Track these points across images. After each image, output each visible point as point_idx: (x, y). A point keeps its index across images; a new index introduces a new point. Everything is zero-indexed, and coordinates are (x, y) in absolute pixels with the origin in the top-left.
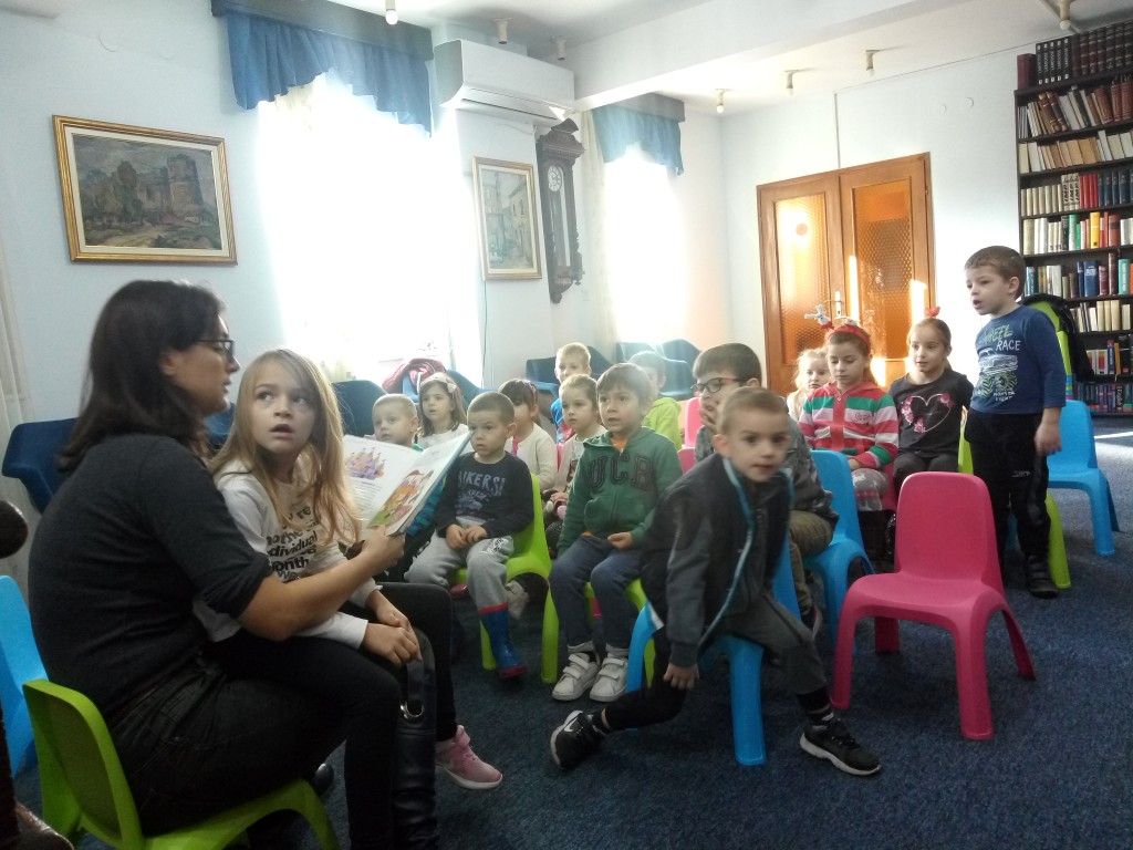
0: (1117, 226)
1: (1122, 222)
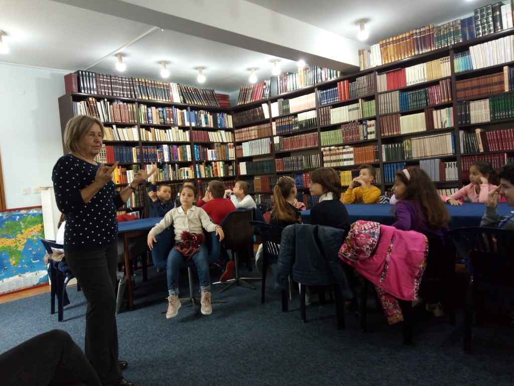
0: (125, 174)
1: (127, 171)
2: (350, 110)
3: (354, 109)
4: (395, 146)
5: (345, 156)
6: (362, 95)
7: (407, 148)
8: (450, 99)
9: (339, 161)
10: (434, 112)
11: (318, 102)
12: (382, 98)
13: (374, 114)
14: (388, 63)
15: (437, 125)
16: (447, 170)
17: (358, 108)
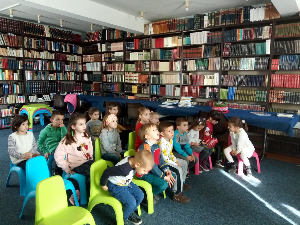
1: (14, 74)
2: (139, 55)
3: (140, 55)
4: (156, 76)
5: (135, 78)
6: (144, 48)
7: (161, 78)
8: (180, 57)
9: (132, 80)
10: (173, 62)
11: (124, 47)
12: (153, 51)
13: (149, 59)
14: (157, 34)
15: (174, 69)
16: (176, 91)
17: (142, 55)
